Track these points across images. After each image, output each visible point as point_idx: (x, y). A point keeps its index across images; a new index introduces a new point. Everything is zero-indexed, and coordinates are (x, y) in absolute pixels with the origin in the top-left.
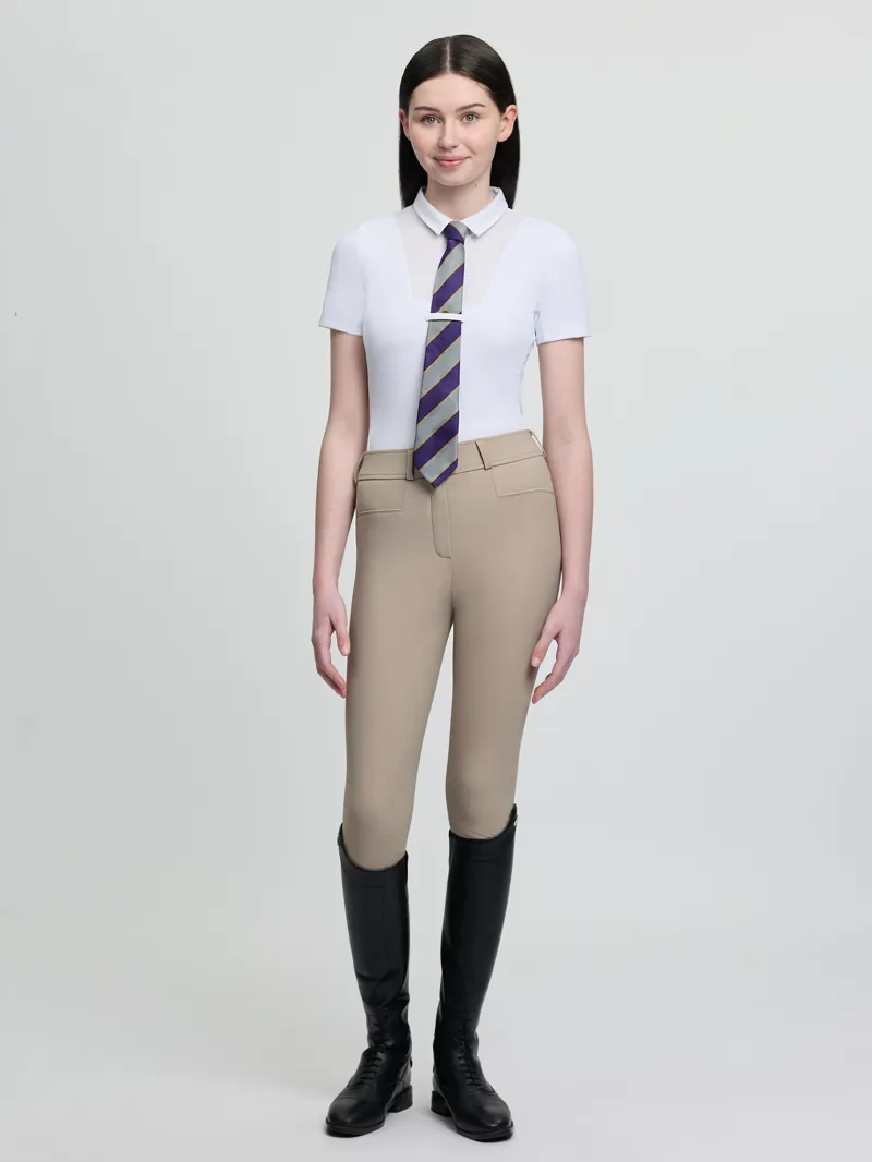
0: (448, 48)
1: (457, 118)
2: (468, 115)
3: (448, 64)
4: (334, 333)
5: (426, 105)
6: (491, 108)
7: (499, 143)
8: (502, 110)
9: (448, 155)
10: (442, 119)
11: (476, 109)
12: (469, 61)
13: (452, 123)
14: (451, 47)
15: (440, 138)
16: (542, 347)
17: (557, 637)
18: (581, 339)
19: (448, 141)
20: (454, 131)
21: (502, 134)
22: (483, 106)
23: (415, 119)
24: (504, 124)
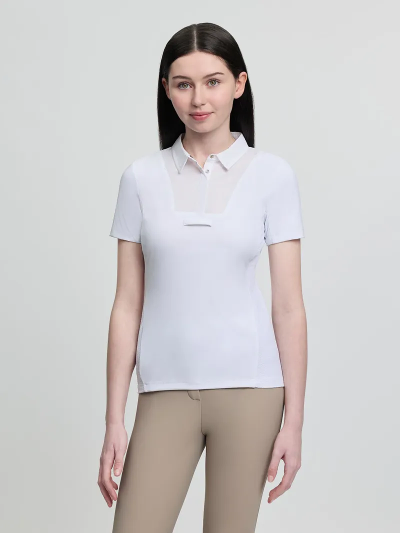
0: (195, 33)
1: (203, 83)
2: (212, 81)
3: (195, 45)
4: (120, 241)
5: (181, 75)
6: (228, 75)
7: (235, 100)
8: (236, 76)
9: (198, 111)
10: (193, 85)
11: (217, 77)
12: (211, 42)
13: (201, 88)
14: (197, 33)
15: (193, 99)
16: (270, 247)
17: (283, 457)
18: (299, 240)
19: (198, 101)
20: (202, 92)
21: (237, 93)
22: (222, 74)
23: (174, 86)
24: (238, 85)
